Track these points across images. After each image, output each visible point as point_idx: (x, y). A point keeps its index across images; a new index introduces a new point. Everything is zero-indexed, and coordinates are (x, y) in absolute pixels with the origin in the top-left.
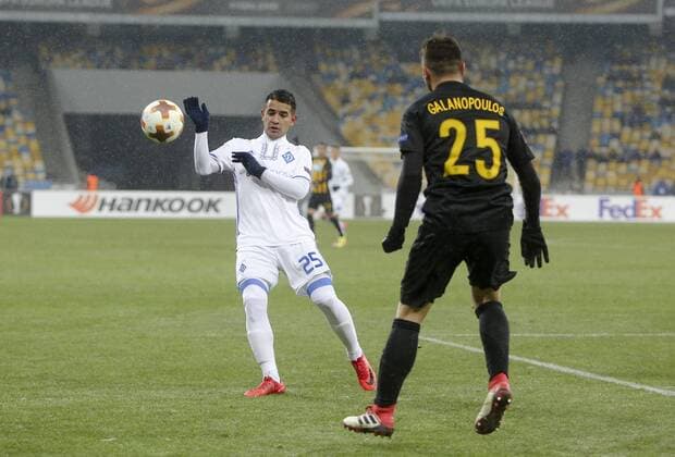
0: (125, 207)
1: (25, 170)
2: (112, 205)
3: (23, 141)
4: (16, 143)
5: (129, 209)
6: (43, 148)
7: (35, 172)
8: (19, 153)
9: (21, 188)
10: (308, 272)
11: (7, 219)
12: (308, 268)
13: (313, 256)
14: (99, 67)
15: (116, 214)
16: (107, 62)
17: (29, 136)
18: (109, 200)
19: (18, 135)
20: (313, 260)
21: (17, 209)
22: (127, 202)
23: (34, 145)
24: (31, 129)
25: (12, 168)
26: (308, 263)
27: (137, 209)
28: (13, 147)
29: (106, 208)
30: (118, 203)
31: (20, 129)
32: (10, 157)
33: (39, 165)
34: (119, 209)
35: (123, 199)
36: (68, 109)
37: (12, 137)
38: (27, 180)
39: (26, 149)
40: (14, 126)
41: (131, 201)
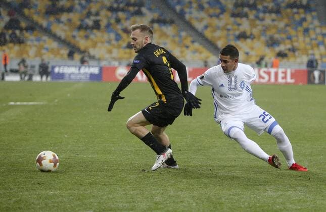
1: (321, 56)
3: (320, 38)
4: (316, 39)
8: (318, 45)
10: (265, 122)
11: (311, 86)
12: (265, 120)
17: (324, 35)
19: (317, 35)
21: (317, 81)
25: (313, 54)
26: (264, 117)
28: (314, 42)
31: (318, 30)
32: (312, 48)
37: (313, 36)
38: (322, 62)
39: (322, 43)
40: (314, 29)
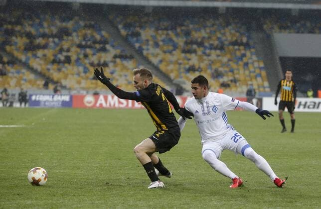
0: (311, 107)
1: (259, 86)
2: (305, 106)
3: (258, 71)
4: (254, 72)
5: (314, 108)
6: (268, 74)
7: (264, 88)
8: (256, 77)
9: (257, 96)
10: (236, 142)
12: (235, 140)
13: (237, 135)
14: (298, 32)
15: (306, 110)
16: (302, 29)
17: (261, 68)
18: (303, 103)
19: (255, 68)
20: (237, 136)
22: (313, 104)
23: (264, 73)
24: (262, 65)
25: (252, 85)
26: (235, 138)
27: (318, 108)
28: (252, 74)
29: (302, 107)
30: (308, 104)
31: (256, 64)
32: (251, 80)
33: (266, 84)
34: (309, 107)
35: (311, 102)
36: (282, 54)
37: (252, 69)
38: (260, 92)
39: (260, 75)
40: (253, 63)
41: (315, 103)
